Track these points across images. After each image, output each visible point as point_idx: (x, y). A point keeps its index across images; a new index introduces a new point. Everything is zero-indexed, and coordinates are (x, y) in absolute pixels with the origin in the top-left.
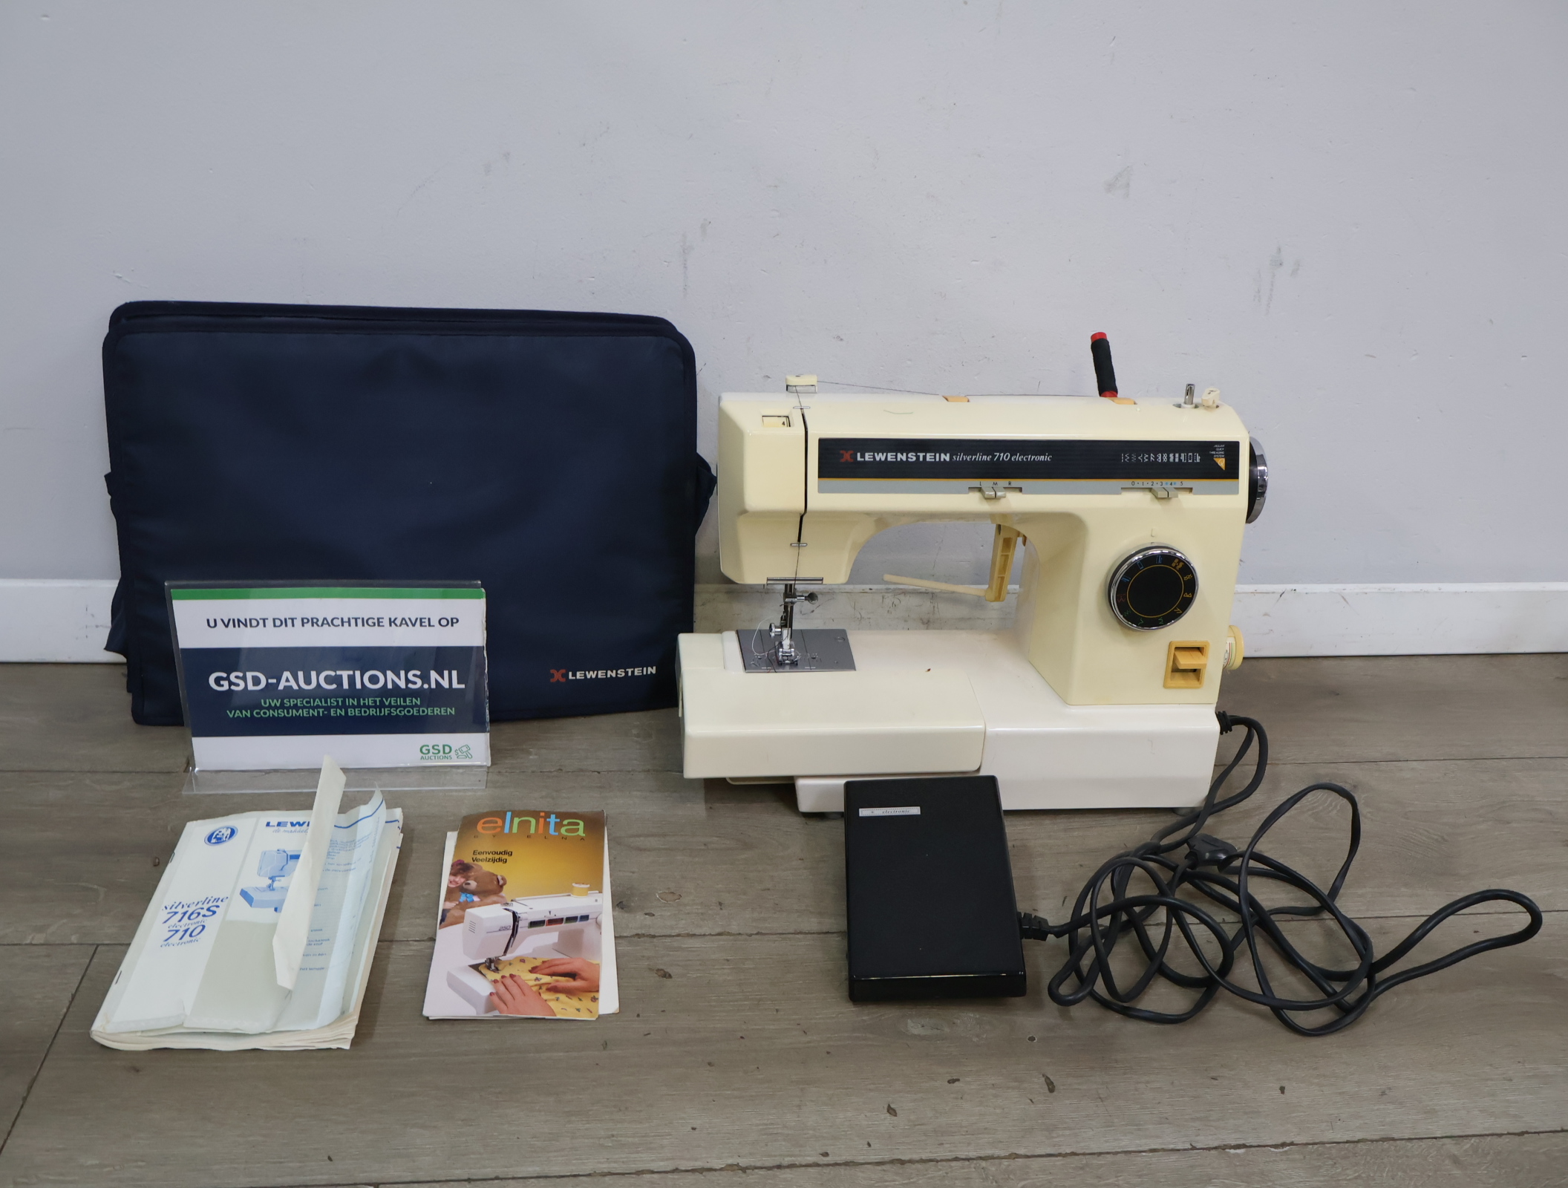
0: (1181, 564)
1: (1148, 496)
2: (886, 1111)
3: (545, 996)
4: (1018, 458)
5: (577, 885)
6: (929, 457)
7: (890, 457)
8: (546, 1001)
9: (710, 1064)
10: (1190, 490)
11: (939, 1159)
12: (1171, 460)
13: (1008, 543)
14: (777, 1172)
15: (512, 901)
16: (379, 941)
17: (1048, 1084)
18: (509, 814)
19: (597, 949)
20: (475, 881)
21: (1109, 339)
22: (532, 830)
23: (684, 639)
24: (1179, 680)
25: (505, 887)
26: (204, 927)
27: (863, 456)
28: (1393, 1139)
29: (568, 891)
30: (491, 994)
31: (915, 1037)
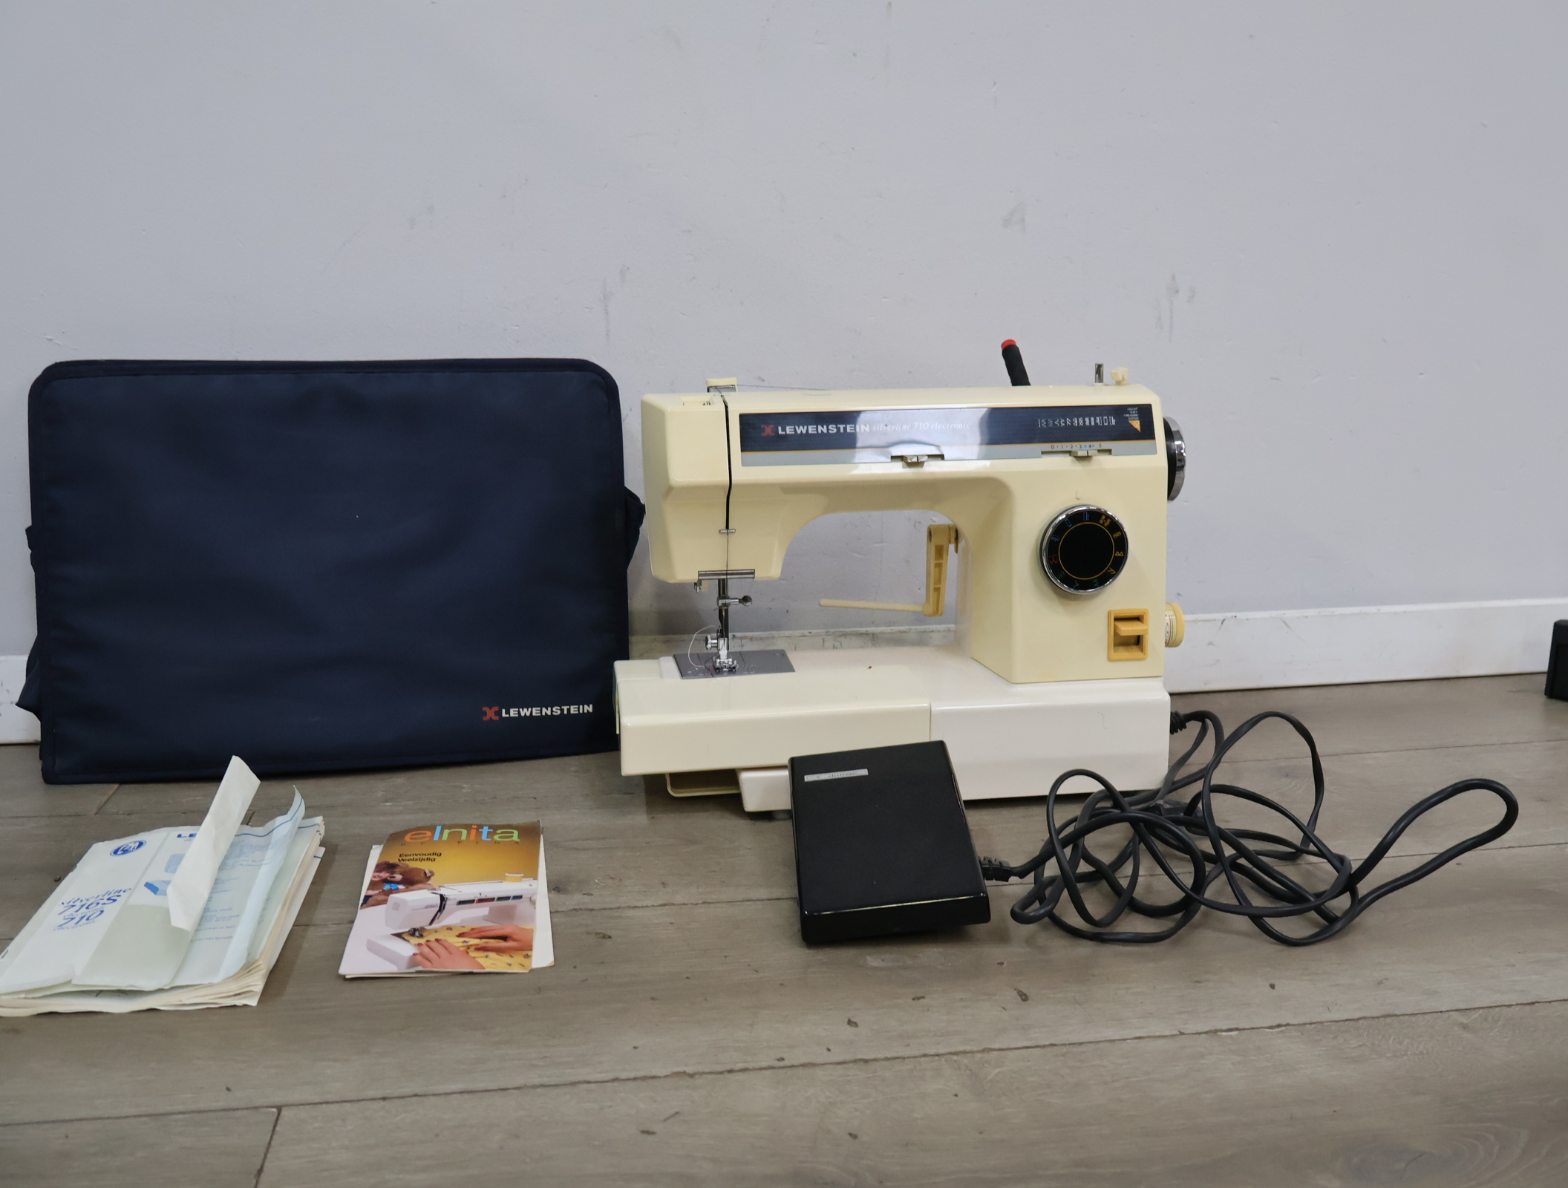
0: (1109, 521)
1: (1068, 459)
2: (846, 1024)
3: (473, 954)
4: (937, 426)
5: (510, 875)
6: (849, 428)
8: (474, 958)
9: (653, 999)
10: (1109, 452)
11: (906, 1056)
12: (1087, 423)
13: (940, 552)
14: (729, 1076)
15: (440, 887)
16: (293, 926)
17: (1020, 996)
18: (439, 829)
19: (532, 918)
20: (401, 874)
22: (464, 836)
23: (620, 666)
24: (1123, 653)
25: (432, 878)
26: (102, 912)
27: (784, 429)
28: (1396, 1015)
29: (501, 878)
30: (414, 954)
31: (875, 968)
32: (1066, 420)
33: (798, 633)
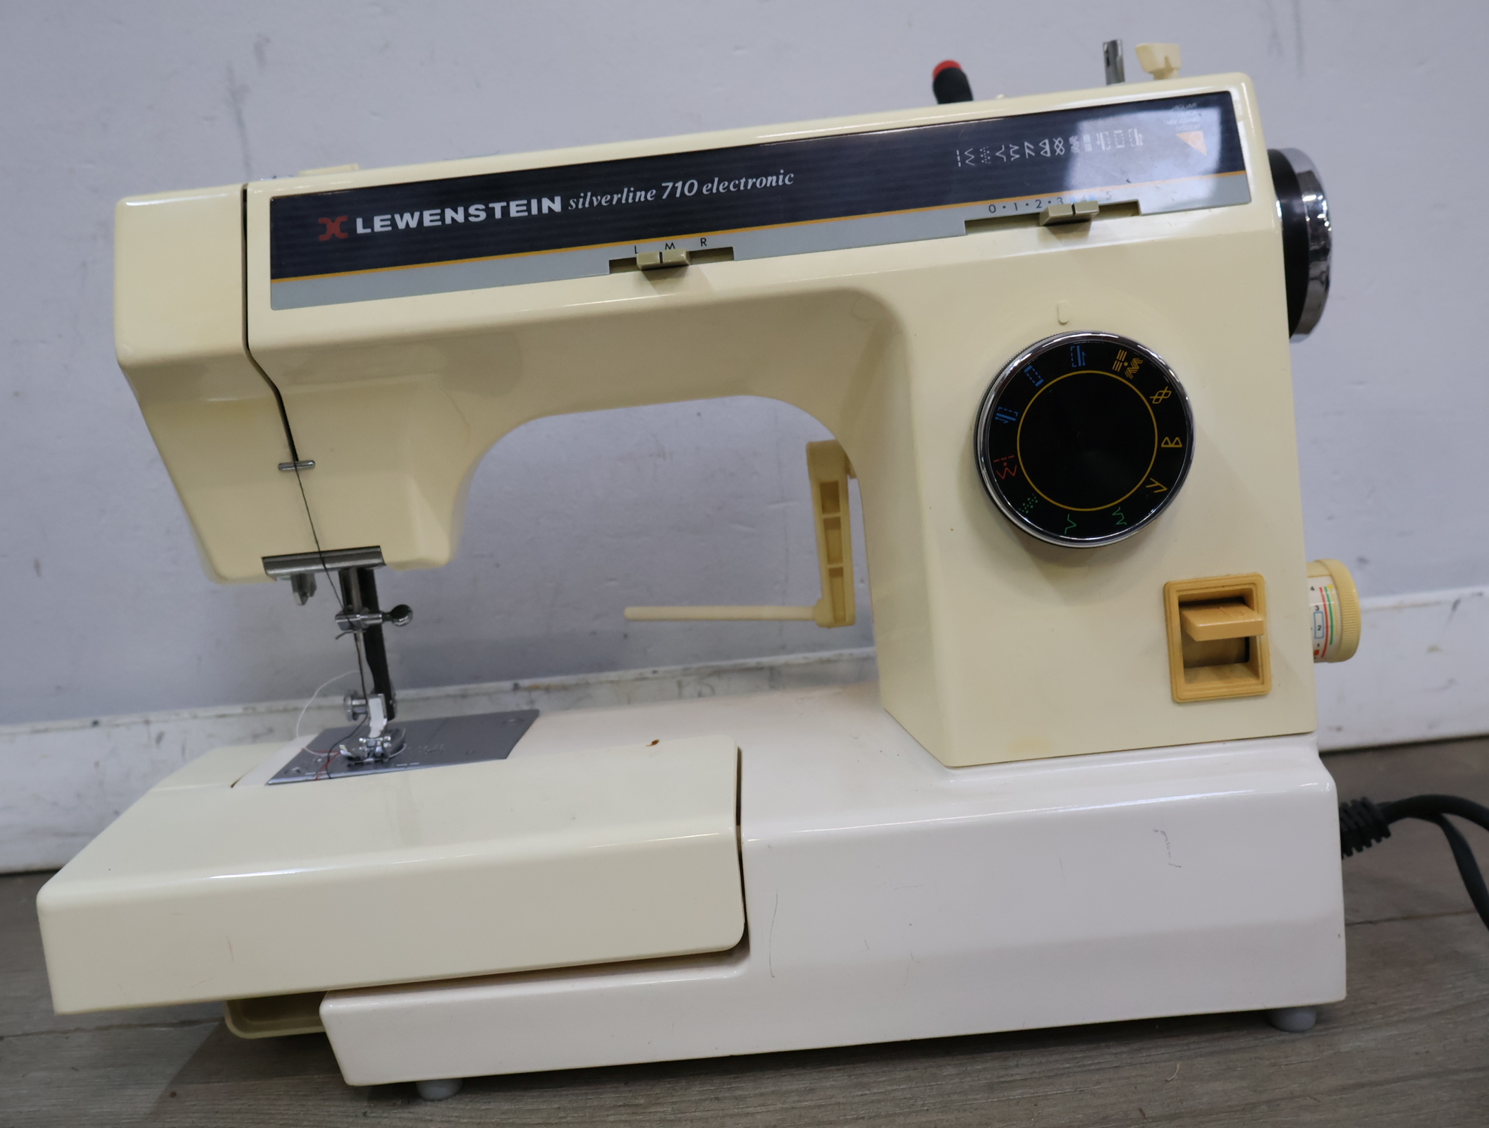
0: (1136, 361)
1: (1034, 234)
4: (717, 186)
6: (515, 209)
7: (429, 218)
10: (1133, 207)
12: (1075, 149)
13: (833, 495)
21: (966, 69)
24: (1209, 683)
27: (368, 223)
32: (1022, 147)
33: (631, 674)
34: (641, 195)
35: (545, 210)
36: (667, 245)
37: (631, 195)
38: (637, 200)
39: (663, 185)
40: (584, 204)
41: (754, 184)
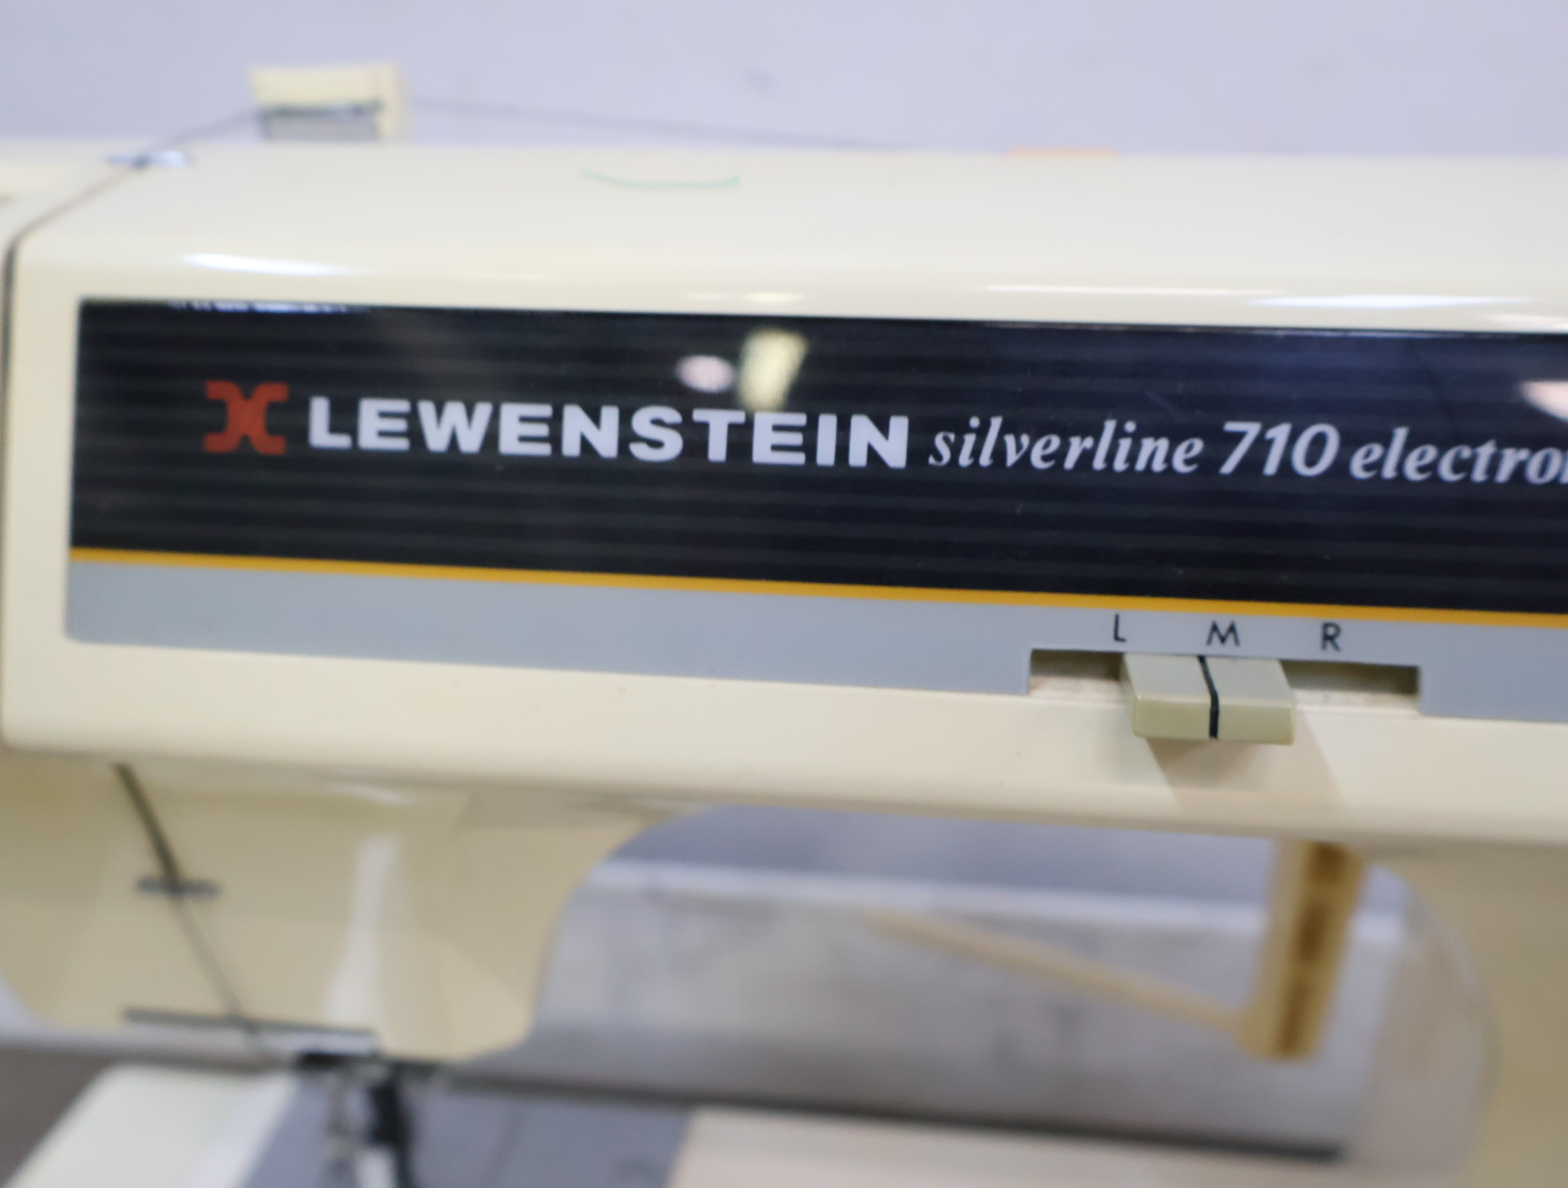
7: (518, 428)
27: (344, 419)
34: (1154, 451)
35: (857, 457)
36: (1215, 628)
37: (1125, 445)
38: (1140, 465)
39: (1231, 427)
40: (976, 453)
41: (1521, 468)
